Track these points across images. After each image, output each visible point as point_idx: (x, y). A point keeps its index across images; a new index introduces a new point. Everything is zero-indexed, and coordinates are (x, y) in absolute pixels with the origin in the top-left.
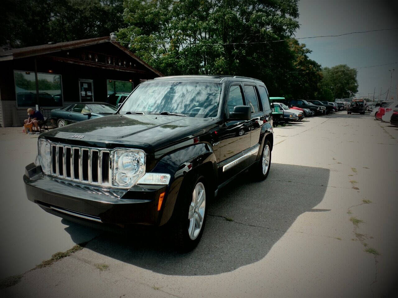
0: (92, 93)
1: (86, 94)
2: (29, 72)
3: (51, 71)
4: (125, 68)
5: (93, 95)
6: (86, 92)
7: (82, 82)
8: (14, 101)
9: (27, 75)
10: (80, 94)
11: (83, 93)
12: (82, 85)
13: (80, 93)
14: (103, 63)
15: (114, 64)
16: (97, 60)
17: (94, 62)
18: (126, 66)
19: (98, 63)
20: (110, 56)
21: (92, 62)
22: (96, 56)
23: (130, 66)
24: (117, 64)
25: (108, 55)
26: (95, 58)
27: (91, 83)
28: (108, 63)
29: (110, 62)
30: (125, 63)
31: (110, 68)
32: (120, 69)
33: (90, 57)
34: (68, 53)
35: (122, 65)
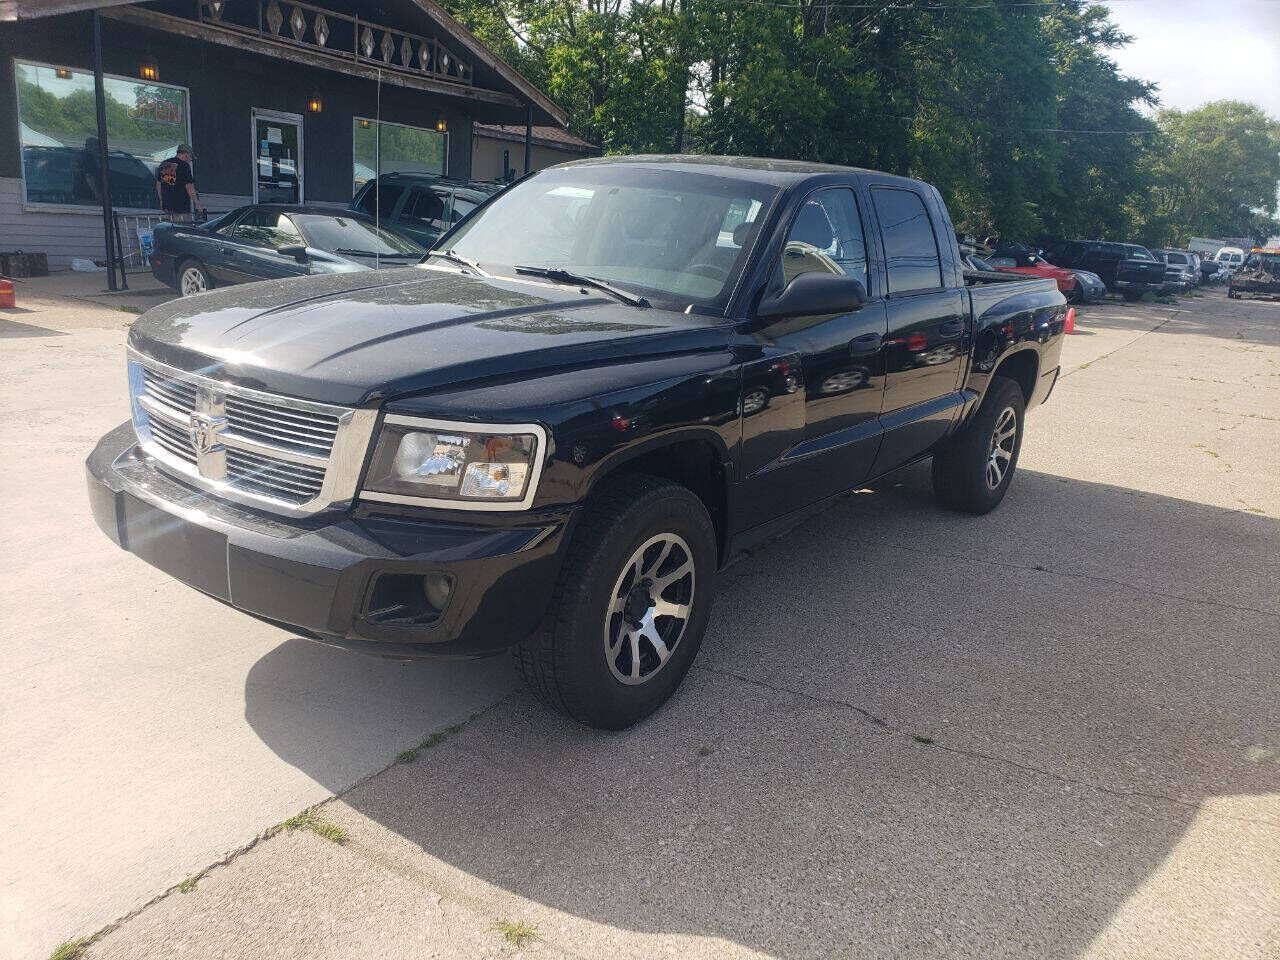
0: (296, 166)
1: (276, 170)
2: (69, 68)
3: (152, 72)
4: (424, 76)
5: (301, 171)
6: (276, 160)
7: (264, 122)
8: (13, 180)
9: (61, 81)
10: (255, 168)
11: (266, 163)
12: (262, 135)
13: (255, 161)
14: (344, 54)
15: (385, 59)
16: (322, 40)
17: (313, 46)
18: (429, 68)
19: (329, 50)
20: (370, 24)
21: (306, 45)
22: (321, 24)
23: (445, 71)
24: (396, 59)
25: (364, 23)
26: (317, 28)
27: (294, 127)
28: (362, 52)
29: (369, 51)
30: (425, 56)
31: (372, 75)
32: (405, 79)
33: (299, 23)
34: (217, 5)
35: (416, 63)
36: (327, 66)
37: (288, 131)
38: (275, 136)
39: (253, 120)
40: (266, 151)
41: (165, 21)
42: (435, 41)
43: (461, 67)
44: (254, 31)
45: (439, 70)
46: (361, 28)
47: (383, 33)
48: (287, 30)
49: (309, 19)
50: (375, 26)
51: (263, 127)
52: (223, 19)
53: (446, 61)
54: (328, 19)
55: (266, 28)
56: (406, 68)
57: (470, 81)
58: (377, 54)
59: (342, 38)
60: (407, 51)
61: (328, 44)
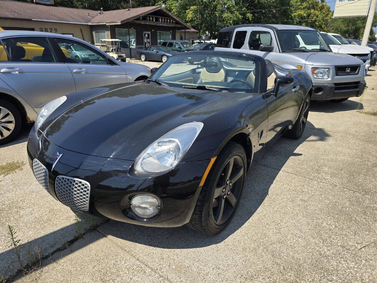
0: (150, 40)
1: (147, 41)
3: (133, 28)
13: (144, 40)
14: (157, 22)
16: (154, 21)
18: (169, 23)
21: (152, 22)
24: (164, 22)
28: (160, 22)
30: (169, 21)
31: (161, 25)
32: (166, 25)
33: (151, 19)
34: (141, 18)
35: (167, 22)
36: (155, 24)
37: (148, 35)
38: (147, 36)
39: (144, 33)
40: (145, 38)
42: (170, 18)
43: (174, 22)
44: (146, 21)
45: (171, 23)
46: (159, 18)
47: (162, 18)
48: (150, 20)
49: (153, 18)
51: (145, 34)
53: (172, 21)
54: (155, 17)
57: (175, 24)
58: (162, 21)
59: (157, 20)
60: (166, 20)
61: (155, 21)
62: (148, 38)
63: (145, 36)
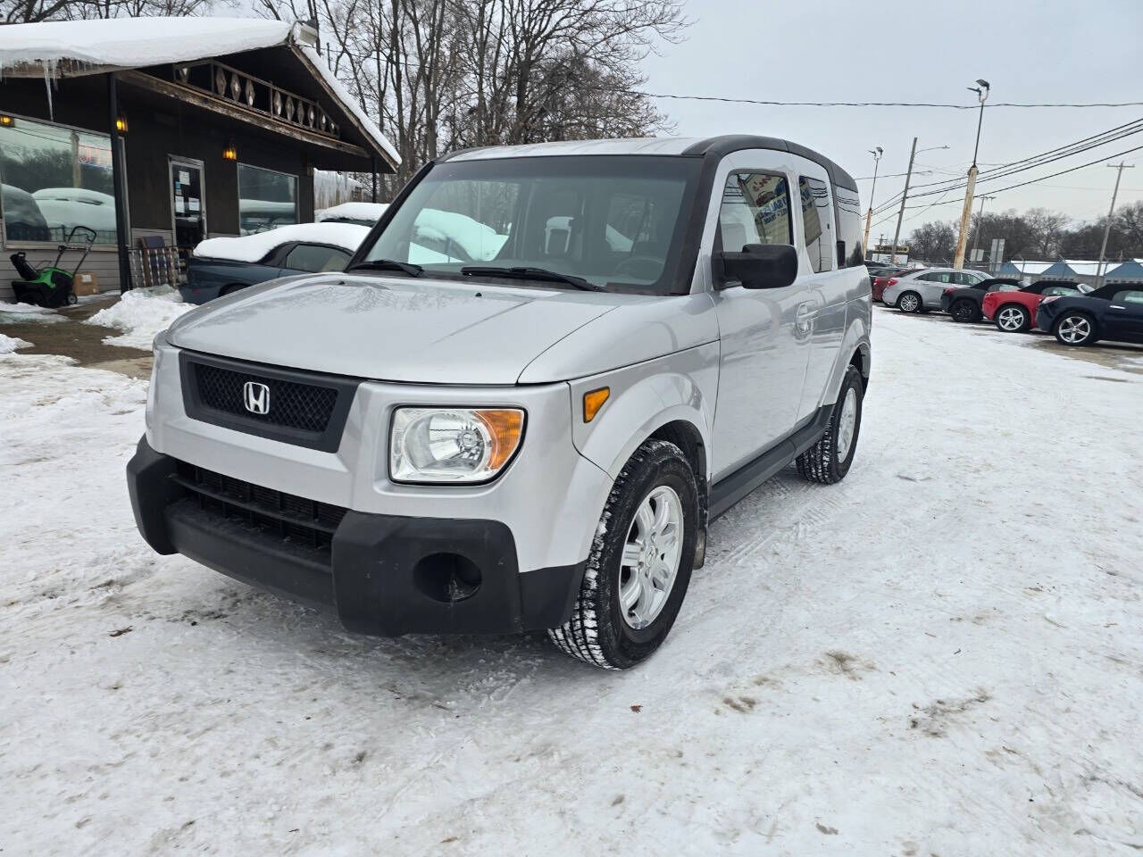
0: (200, 204)
1: (187, 207)
4: (311, 132)
5: (204, 209)
6: (186, 200)
7: (178, 167)
10: (172, 205)
11: (180, 203)
12: (176, 177)
13: (172, 201)
14: (265, 113)
15: (289, 117)
16: (251, 101)
17: (245, 106)
18: (314, 126)
19: (255, 110)
20: (280, 90)
21: (240, 104)
22: (250, 89)
23: (323, 128)
24: (295, 118)
25: (276, 88)
26: (247, 92)
27: (197, 171)
28: (275, 112)
29: (279, 111)
30: (312, 116)
31: (282, 130)
32: (302, 134)
33: (237, 87)
34: (185, 71)
35: (306, 122)
36: (255, 123)
37: (194, 175)
38: (185, 178)
39: (171, 164)
40: (179, 191)
41: (155, 82)
42: (318, 104)
43: (333, 126)
44: (208, 93)
45: (320, 128)
46: (274, 91)
47: (287, 96)
48: (229, 93)
49: (243, 83)
50: (283, 91)
51: (177, 170)
52: (190, 81)
53: (324, 120)
54: (254, 84)
55: (216, 91)
56: (301, 125)
57: (338, 137)
58: (284, 114)
59: (263, 102)
60: (301, 112)
61: (254, 106)
62: (190, 192)
63: (176, 179)
